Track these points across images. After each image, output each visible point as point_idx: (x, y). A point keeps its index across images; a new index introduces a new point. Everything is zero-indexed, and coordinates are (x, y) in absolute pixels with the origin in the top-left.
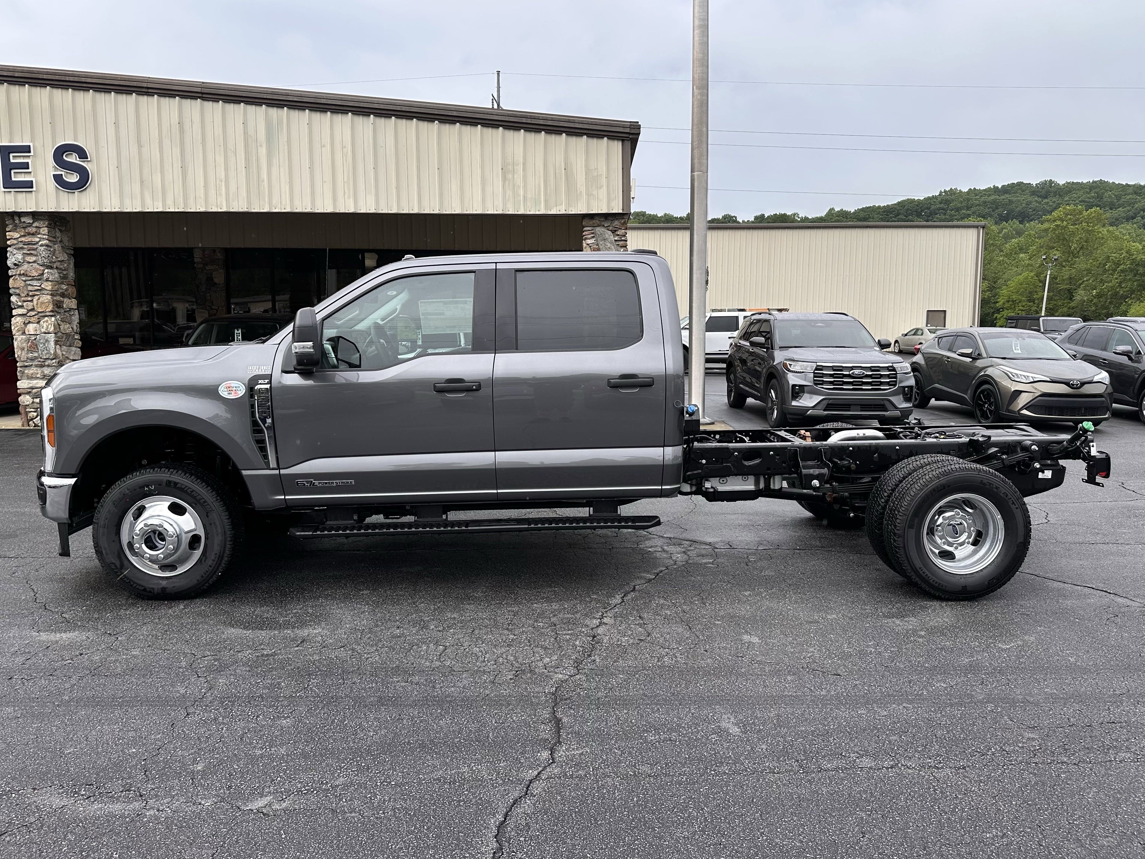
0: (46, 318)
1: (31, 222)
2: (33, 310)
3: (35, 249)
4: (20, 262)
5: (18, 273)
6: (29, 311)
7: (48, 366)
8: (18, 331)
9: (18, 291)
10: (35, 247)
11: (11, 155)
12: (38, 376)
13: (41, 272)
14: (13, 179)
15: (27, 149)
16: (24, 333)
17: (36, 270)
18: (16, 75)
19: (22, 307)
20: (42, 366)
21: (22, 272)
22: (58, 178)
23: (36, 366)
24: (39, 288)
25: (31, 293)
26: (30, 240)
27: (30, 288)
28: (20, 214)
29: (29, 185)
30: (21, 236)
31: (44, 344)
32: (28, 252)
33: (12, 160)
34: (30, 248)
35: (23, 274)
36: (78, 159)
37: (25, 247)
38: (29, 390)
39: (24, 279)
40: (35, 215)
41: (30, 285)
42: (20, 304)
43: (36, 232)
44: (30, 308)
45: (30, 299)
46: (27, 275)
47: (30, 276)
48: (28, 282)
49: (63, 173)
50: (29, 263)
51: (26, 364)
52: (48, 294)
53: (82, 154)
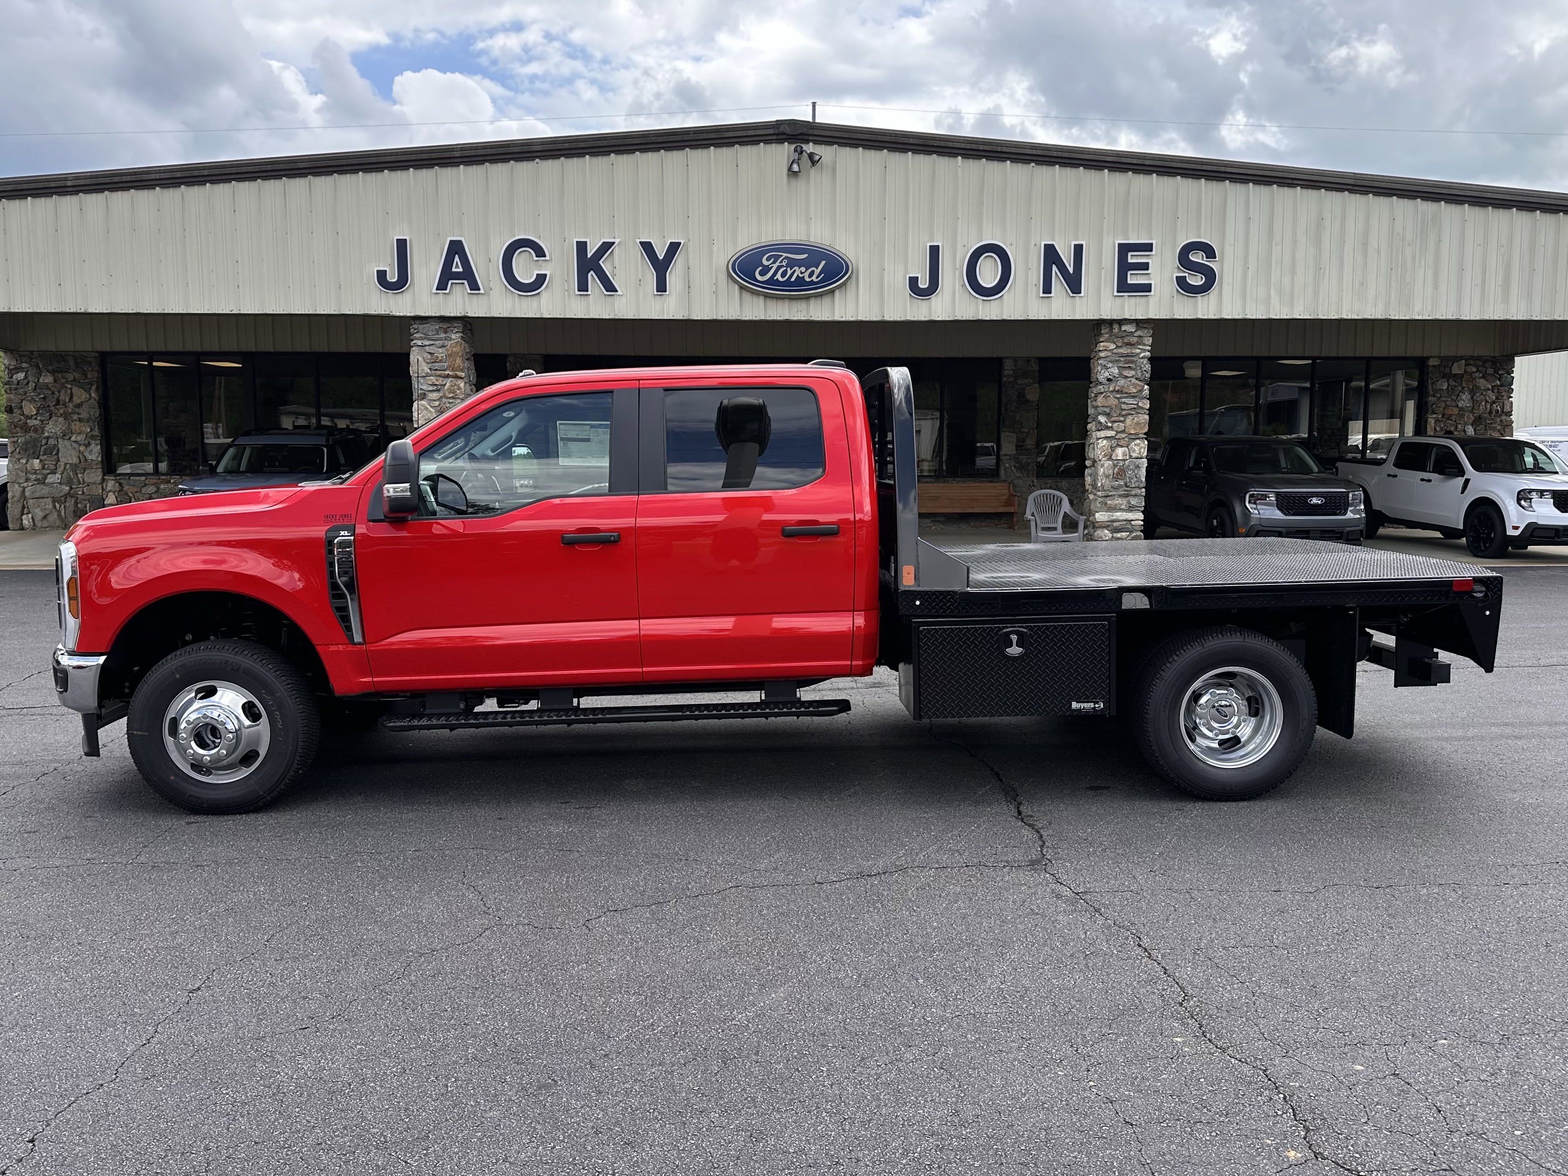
0: (1138, 441)
1: (1133, 330)
2: (1123, 431)
3: (1132, 362)
4: (1114, 377)
5: (1111, 389)
6: (1118, 432)
7: (1136, 495)
8: (1105, 455)
9: (1107, 410)
10: (1135, 359)
11: (1130, 254)
12: (1123, 507)
13: (1139, 388)
14: (1129, 282)
15: (1148, 247)
16: (1110, 459)
17: (1135, 386)
18: (1147, 162)
19: (1111, 428)
20: (1127, 496)
21: (1117, 388)
22: (1181, 282)
23: (1120, 496)
24: (1135, 406)
25: (1124, 413)
26: (1129, 351)
27: (1124, 406)
28: (1121, 322)
29: (1147, 288)
30: (1117, 347)
31: (1134, 471)
32: (1127, 366)
33: (1130, 260)
34: (1129, 361)
35: (1118, 391)
36: (1205, 259)
37: (1122, 359)
38: (1109, 523)
39: (1118, 396)
40: (1139, 323)
41: (1124, 403)
42: (1110, 425)
43: (1137, 342)
44: (1120, 430)
45: (1122, 419)
46: (1122, 392)
47: (1126, 393)
48: (1124, 400)
49: (1186, 275)
50: (1126, 377)
51: (1110, 494)
52: (1145, 413)
53: (1210, 252)
